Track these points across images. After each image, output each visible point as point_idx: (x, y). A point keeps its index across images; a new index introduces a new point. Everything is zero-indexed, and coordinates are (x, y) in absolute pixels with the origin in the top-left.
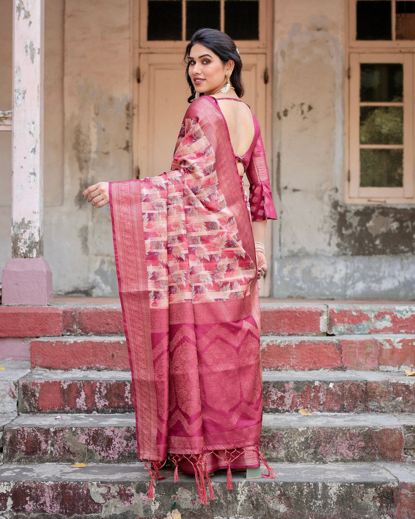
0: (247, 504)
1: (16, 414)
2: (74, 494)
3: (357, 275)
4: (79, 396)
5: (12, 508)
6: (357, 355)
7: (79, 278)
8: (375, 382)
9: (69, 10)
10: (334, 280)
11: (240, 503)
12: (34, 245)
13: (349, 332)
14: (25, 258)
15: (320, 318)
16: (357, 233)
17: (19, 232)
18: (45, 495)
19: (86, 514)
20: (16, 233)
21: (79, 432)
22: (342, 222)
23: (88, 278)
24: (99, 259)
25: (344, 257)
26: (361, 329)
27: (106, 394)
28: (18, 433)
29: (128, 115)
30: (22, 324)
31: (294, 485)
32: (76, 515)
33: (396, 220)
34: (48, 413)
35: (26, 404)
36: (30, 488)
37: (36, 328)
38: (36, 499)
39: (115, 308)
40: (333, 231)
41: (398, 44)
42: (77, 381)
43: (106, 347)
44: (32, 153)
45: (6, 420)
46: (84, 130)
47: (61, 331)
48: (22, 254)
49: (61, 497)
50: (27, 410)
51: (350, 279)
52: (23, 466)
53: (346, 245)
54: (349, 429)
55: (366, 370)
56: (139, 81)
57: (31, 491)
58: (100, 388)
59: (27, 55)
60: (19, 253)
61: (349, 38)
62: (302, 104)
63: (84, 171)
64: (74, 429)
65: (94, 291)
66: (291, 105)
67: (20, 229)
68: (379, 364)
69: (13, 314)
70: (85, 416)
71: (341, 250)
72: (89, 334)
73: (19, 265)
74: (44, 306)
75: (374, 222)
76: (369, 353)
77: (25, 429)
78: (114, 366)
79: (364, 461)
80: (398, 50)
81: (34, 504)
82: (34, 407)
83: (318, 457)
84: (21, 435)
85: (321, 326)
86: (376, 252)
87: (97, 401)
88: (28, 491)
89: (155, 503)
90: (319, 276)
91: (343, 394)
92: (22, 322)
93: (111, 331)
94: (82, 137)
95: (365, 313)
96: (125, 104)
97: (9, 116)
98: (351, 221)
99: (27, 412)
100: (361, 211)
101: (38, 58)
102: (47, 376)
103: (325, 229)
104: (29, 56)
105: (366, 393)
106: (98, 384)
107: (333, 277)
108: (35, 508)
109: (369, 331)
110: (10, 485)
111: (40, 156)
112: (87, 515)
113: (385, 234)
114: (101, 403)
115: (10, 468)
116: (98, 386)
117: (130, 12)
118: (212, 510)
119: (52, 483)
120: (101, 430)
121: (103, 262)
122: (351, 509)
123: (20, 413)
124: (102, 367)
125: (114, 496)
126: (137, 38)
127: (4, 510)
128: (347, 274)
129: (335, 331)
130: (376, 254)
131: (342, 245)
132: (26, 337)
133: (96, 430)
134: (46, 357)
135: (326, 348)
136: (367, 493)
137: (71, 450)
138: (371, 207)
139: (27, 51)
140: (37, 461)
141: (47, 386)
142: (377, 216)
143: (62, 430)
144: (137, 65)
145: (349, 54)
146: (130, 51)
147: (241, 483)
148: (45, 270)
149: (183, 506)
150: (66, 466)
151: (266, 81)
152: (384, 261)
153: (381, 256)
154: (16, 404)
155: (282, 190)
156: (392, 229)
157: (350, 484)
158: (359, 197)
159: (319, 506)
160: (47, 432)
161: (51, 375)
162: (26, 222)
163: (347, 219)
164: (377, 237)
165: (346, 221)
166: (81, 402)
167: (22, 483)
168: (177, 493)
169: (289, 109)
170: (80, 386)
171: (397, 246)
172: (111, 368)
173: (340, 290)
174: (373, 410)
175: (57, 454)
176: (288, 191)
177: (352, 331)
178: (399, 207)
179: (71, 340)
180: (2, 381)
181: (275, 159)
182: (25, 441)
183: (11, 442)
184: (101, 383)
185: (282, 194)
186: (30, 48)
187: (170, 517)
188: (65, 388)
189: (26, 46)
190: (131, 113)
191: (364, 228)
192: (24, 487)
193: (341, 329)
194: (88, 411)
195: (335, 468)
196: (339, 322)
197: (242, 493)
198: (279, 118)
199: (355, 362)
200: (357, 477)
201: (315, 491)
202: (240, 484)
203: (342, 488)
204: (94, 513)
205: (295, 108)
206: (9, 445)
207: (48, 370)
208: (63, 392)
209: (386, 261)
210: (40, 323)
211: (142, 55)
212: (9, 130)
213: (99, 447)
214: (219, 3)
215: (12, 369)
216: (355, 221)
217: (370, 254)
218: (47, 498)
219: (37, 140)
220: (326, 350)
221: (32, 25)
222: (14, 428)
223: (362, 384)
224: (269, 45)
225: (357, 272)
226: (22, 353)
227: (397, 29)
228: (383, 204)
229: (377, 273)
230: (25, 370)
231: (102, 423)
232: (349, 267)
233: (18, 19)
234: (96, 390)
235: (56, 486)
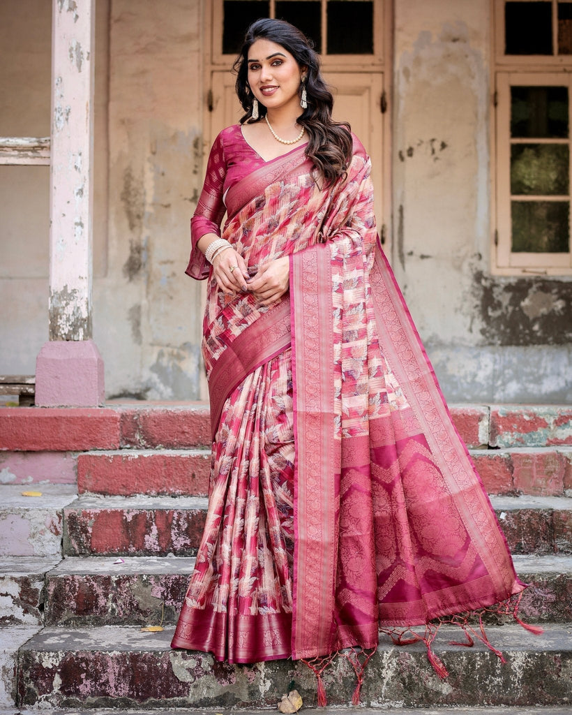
0: (395, 683)
1: (60, 558)
2: (150, 669)
3: (509, 372)
4: (148, 531)
5: (60, 690)
6: (535, 474)
7: (129, 376)
8: (565, 511)
9: (115, 13)
10: (477, 379)
11: (385, 681)
12: (81, 323)
13: (519, 444)
14: (68, 340)
15: (479, 423)
16: (508, 315)
17: (59, 305)
18: (108, 670)
19: (167, 697)
20: (55, 307)
21: (152, 582)
22: (488, 300)
23: (141, 377)
24: (157, 349)
25: (490, 348)
26: (535, 439)
27: (187, 529)
28: (66, 583)
29: (196, 154)
30: (64, 433)
31: (462, 655)
32: (152, 699)
33: (561, 297)
34: (104, 556)
35: (74, 543)
36: (87, 661)
37: (84, 438)
38: (95, 677)
39: (193, 410)
40: (476, 312)
41: (561, 60)
42: (147, 510)
43: (183, 463)
44: (79, 196)
45: (47, 566)
46: (136, 174)
47: (119, 442)
48: (64, 336)
49: (131, 673)
50: (75, 551)
51: (499, 377)
52: (72, 631)
53: (493, 331)
54: (534, 577)
55: (547, 495)
56: (211, 108)
57: (87, 665)
58: (178, 521)
59: (72, 61)
60: (59, 334)
61: (495, 51)
62: (433, 140)
63: (136, 229)
64: (145, 578)
65: (149, 394)
66: (418, 142)
67: (60, 301)
68: (566, 487)
69: (51, 418)
70: (158, 560)
71: (487, 338)
72: (157, 447)
73: (58, 351)
74: (94, 408)
75: (531, 300)
76: (552, 472)
77: (76, 577)
78: (195, 490)
79: (555, 621)
80: (561, 69)
81: (92, 684)
82: (84, 548)
83: (491, 616)
84: (70, 586)
85: (480, 436)
86: (534, 341)
87: (174, 538)
88: (84, 665)
89: (264, 682)
90: (456, 374)
91: (520, 528)
92: (64, 430)
93: (188, 443)
94: (134, 184)
95: (541, 417)
96: (192, 139)
97: (47, 144)
98: (500, 298)
99: (76, 555)
100: (514, 285)
101: (87, 65)
102: (102, 504)
103: (464, 310)
104: (74, 62)
105: (551, 526)
106: (175, 515)
107: (475, 376)
108: (93, 689)
109: (547, 442)
110: (58, 657)
111: (89, 200)
112: (169, 699)
113: (546, 316)
114: (179, 542)
115: (55, 632)
116: (176, 518)
117: (199, 15)
118: (346, 692)
119: (118, 653)
120: (183, 578)
121: (161, 355)
122: (543, 688)
123: (66, 556)
124: (178, 491)
125: (206, 672)
126: (208, 50)
127: (49, 693)
128: (494, 370)
129: (500, 443)
130: (534, 344)
131: (488, 332)
132: (69, 451)
133: (176, 579)
134: (99, 478)
135: (492, 465)
136: (565, 667)
137: (141, 606)
138: (527, 280)
139: (71, 56)
140: (93, 623)
141: (104, 517)
142: (535, 292)
143: (128, 578)
144: (207, 88)
145: (496, 73)
146: (199, 67)
147: (387, 653)
148: (95, 357)
149: (305, 686)
150: (134, 630)
151: (383, 110)
152: (545, 353)
153: (540, 346)
154: (60, 542)
155: (406, 257)
156: (556, 309)
157: (542, 653)
158: (510, 267)
159: (498, 685)
160: (106, 581)
161: (107, 503)
162: (69, 291)
163: (494, 296)
164: (535, 320)
165: (493, 299)
166: (151, 540)
167: (74, 654)
168: (296, 667)
169: (415, 147)
170: (151, 517)
171: (563, 333)
172: (191, 493)
173: (485, 393)
174: (561, 551)
175: (122, 612)
176: (413, 258)
177: (523, 443)
178: (565, 280)
179: (135, 454)
180: (40, 510)
181: (397, 214)
182: (76, 594)
183: (56, 596)
184: (180, 513)
185: (406, 261)
186: (76, 52)
187: (287, 701)
188: (129, 520)
189: (71, 50)
190: (200, 151)
191: (517, 309)
192: (77, 659)
193: (508, 439)
194: (162, 553)
195: (516, 631)
196: (505, 430)
197: (389, 667)
198: (402, 159)
199: (532, 484)
200: (550, 644)
201: (492, 664)
202: (385, 654)
203: (529, 660)
204: (178, 696)
205: (424, 146)
206: (53, 600)
207: (102, 496)
208: (126, 525)
209: (548, 353)
210: (89, 432)
211: (215, 74)
212: (47, 164)
213: (181, 603)
214: (319, 5)
215: (52, 495)
216: (505, 299)
217: (526, 344)
218: (111, 675)
219: (85, 177)
220: (491, 468)
221: (79, 20)
222: (60, 576)
223: (546, 514)
224: (388, 60)
225: (508, 368)
226: (64, 473)
227: (559, 40)
228: (543, 276)
229: (535, 370)
230: (70, 497)
231: (183, 569)
232: (498, 361)
233: (60, 12)
234: (172, 523)
235: (124, 657)
